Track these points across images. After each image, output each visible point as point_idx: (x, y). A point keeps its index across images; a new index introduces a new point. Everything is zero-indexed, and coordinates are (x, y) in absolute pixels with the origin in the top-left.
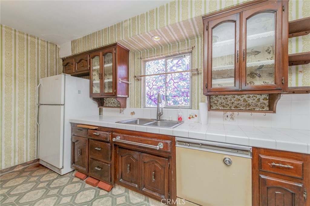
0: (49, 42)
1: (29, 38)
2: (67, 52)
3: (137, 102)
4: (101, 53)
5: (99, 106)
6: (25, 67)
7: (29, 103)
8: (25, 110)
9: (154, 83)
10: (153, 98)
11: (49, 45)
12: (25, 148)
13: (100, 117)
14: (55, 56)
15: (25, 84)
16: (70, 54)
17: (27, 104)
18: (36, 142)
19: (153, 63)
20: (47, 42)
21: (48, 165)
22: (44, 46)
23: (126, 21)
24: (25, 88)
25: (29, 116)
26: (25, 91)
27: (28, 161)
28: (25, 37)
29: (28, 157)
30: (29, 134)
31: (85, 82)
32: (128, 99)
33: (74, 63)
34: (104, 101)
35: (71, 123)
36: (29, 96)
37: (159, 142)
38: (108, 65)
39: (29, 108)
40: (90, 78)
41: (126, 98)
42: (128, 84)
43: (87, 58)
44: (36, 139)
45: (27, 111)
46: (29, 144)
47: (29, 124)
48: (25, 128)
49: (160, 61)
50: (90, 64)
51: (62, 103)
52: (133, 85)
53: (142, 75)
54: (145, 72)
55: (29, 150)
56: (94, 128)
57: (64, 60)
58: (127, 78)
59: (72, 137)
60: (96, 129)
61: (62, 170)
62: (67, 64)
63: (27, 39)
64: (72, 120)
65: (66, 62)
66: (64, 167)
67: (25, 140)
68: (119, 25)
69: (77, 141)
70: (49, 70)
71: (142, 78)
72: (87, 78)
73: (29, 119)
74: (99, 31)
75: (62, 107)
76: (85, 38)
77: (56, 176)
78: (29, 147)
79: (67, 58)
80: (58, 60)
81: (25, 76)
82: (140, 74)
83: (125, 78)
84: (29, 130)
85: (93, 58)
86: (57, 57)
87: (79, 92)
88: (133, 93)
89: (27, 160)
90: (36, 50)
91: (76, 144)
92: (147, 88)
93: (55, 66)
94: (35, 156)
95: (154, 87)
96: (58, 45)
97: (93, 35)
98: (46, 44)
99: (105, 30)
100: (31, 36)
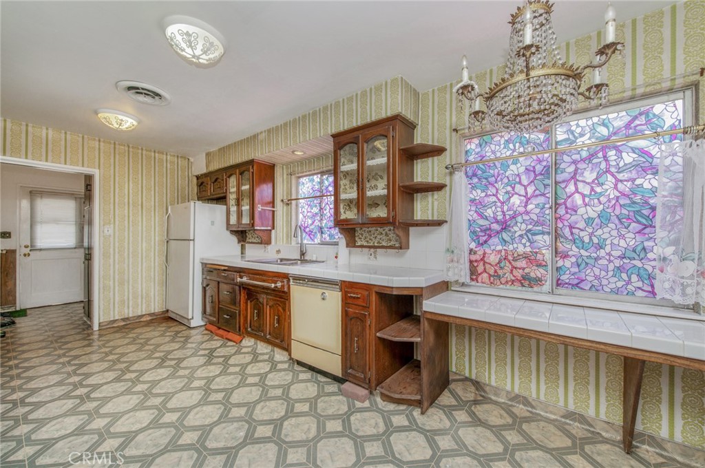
0: (180, 156)
1: (157, 154)
2: (201, 167)
3: (287, 236)
4: (237, 171)
5: (239, 242)
6: (153, 192)
7: (157, 238)
8: (153, 246)
9: (309, 210)
10: (307, 230)
11: (180, 159)
12: (152, 293)
13: (242, 257)
14: (187, 173)
15: (153, 213)
16: (204, 171)
17: (155, 239)
18: (164, 288)
19: (307, 180)
20: (178, 157)
21: (178, 316)
22: (174, 163)
23: (261, 132)
24: (153, 219)
25: (157, 254)
26: (153, 223)
27: (156, 311)
28: (153, 154)
29: (156, 307)
30: (157, 278)
31: (220, 209)
32: (273, 231)
33: (209, 183)
34: (247, 234)
35: (202, 263)
36: (157, 228)
37: (278, 281)
38: (246, 187)
39: (157, 244)
40: (226, 204)
41: (271, 230)
42: (273, 211)
43: (223, 176)
44: (165, 284)
45: (155, 248)
46: (156, 290)
47: (157, 264)
48: (153, 270)
49: (315, 177)
50: (226, 186)
51: (192, 238)
52: (281, 213)
53: (293, 198)
54: (297, 192)
55: (157, 298)
56: (223, 268)
57: (198, 177)
58: (273, 203)
59: (203, 281)
60: (225, 270)
61: (192, 321)
62: (202, 183)
63: (155, 157)
64: (203, 259)
65: (200, 181)
66: (194, 318)
67: (152, 283)
68: (255, 137)
69: (207, 285)
70: (179, 193)
71: (294, 202)
72: (223, 204)
73: (157, 258)
74: (235, 143)
75: (191, 242)
76: (220, 150)
77: (184, 328)
78: (156, 294)
79: (202, 175)
80: (190, 179)
81: (153, 203)
82: (291, 196)
83: (269, 203)
84: (156, 272)
85: (229, 177)
86: (190, 175)
87: (213, 223)
88: (281, 223)
89: (154, 310)
90: (165, 169)
91: (207, 288)
92: (301, 216)
93: (187, 188)
94: (164, 307)
95: (309, 214)
96: (190, 158)
97: (229, 147)
98: (176, 159)
99: (241, 141)
100: (158, 152)
